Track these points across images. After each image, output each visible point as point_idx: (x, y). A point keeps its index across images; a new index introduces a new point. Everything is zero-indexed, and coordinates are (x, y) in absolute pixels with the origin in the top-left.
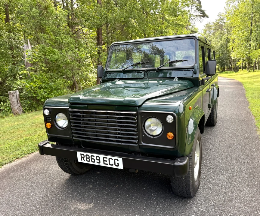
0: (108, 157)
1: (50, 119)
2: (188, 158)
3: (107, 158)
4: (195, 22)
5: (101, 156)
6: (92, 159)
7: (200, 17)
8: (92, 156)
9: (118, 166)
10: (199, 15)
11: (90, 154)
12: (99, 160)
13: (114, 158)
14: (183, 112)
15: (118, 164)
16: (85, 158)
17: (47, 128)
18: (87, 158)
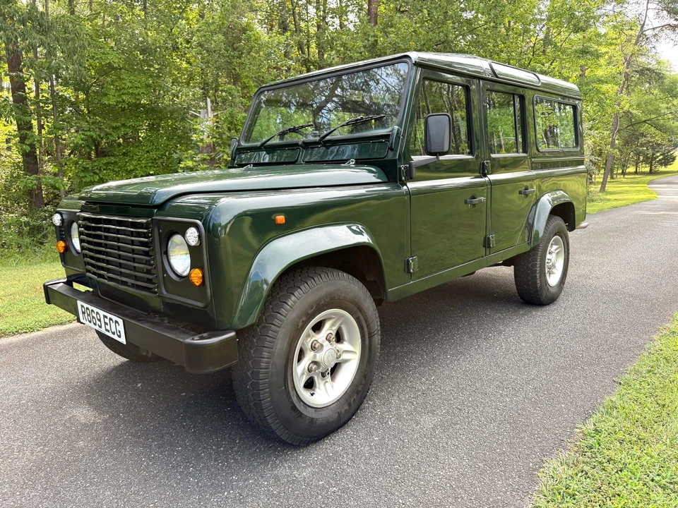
0: (109, 316)
1: (63, 235)
2: (233, 334)
3: (106, 317)
4: (657, 45)
5: (102, 313)
6: (93, 317)
7: (674, 30)
8: (92, 311)
9: (120, 336)
10: (669, 25)
11: (91, 308)
12: (100, 320)
13: (115, 318)
14: (229, 222)
15: (119, 332)
16: (86, 315)
17: (60, 253)
18: (89, 315)
